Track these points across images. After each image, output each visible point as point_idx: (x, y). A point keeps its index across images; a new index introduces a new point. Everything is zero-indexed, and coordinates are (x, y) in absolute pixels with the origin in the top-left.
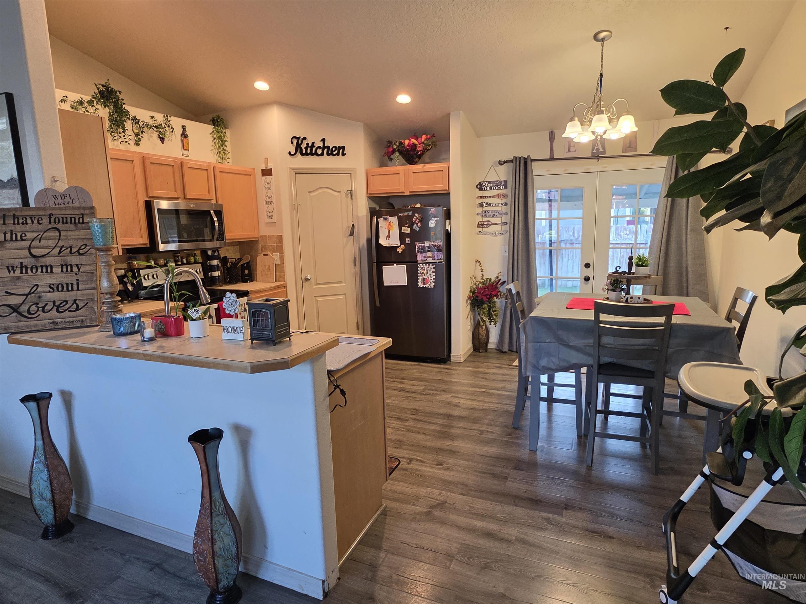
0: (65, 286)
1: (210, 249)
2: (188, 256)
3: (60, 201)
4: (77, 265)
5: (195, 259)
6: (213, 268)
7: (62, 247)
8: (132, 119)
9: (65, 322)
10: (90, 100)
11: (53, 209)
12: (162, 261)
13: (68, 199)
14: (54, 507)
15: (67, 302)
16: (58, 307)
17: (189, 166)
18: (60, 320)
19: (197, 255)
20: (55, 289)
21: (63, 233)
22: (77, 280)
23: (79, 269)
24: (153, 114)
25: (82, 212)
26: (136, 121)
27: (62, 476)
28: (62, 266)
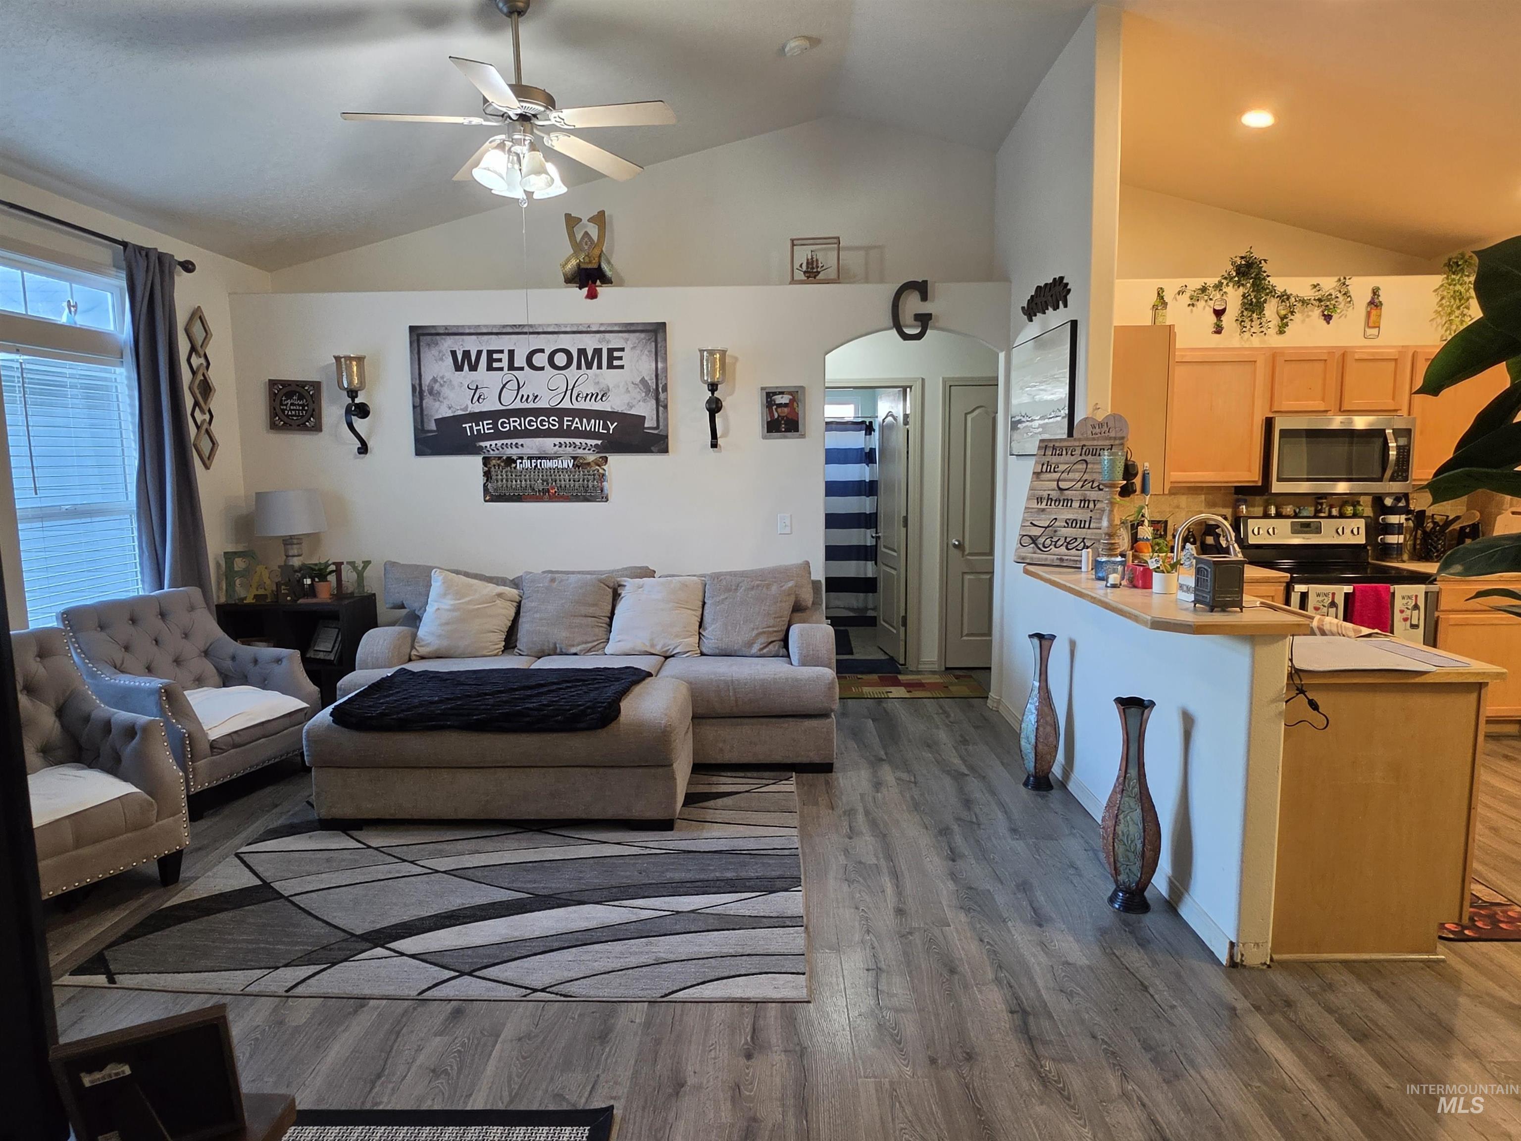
0: (1079, 522)
1: (1389, 494)
2: (1345, 503)
3: (1097, 430)
4: (1094, 501)
5: (1355, 510)
6: (1388, 529)
7: (1086, 480)
8: (1278, 297)
9: (1071, 560)
10: (1217, 282)
11: (1087, 439)
12: (1289, 510)
13: (1105, 428)
14: (1036, 755)
15: (1076, 539)
16: (1068, 543)
17: (1357, 357)
18: (1067, 557)
19: (1361, 503)
20: (1070, 524)
21: (1089, 466)
22: (1091, 517)
23: (1095, 506)
24: (1315, 280)
25: (1112, 442)
26: (1284, 297)
27: (1049, 727)
28: (1081, 501)
